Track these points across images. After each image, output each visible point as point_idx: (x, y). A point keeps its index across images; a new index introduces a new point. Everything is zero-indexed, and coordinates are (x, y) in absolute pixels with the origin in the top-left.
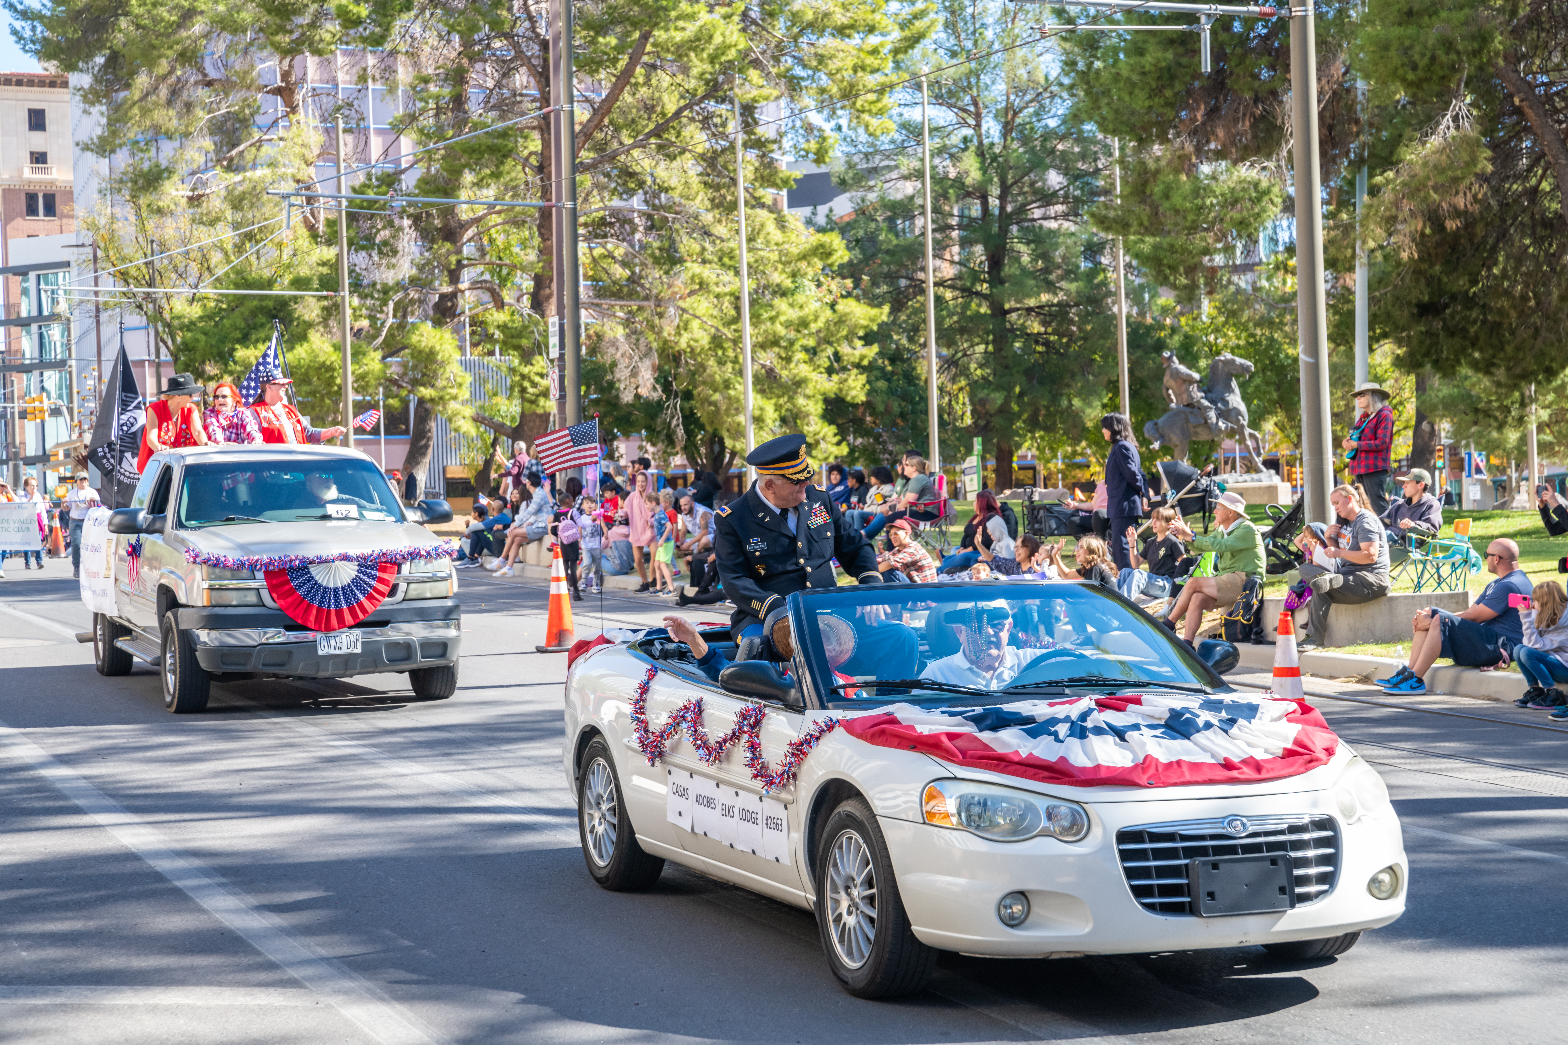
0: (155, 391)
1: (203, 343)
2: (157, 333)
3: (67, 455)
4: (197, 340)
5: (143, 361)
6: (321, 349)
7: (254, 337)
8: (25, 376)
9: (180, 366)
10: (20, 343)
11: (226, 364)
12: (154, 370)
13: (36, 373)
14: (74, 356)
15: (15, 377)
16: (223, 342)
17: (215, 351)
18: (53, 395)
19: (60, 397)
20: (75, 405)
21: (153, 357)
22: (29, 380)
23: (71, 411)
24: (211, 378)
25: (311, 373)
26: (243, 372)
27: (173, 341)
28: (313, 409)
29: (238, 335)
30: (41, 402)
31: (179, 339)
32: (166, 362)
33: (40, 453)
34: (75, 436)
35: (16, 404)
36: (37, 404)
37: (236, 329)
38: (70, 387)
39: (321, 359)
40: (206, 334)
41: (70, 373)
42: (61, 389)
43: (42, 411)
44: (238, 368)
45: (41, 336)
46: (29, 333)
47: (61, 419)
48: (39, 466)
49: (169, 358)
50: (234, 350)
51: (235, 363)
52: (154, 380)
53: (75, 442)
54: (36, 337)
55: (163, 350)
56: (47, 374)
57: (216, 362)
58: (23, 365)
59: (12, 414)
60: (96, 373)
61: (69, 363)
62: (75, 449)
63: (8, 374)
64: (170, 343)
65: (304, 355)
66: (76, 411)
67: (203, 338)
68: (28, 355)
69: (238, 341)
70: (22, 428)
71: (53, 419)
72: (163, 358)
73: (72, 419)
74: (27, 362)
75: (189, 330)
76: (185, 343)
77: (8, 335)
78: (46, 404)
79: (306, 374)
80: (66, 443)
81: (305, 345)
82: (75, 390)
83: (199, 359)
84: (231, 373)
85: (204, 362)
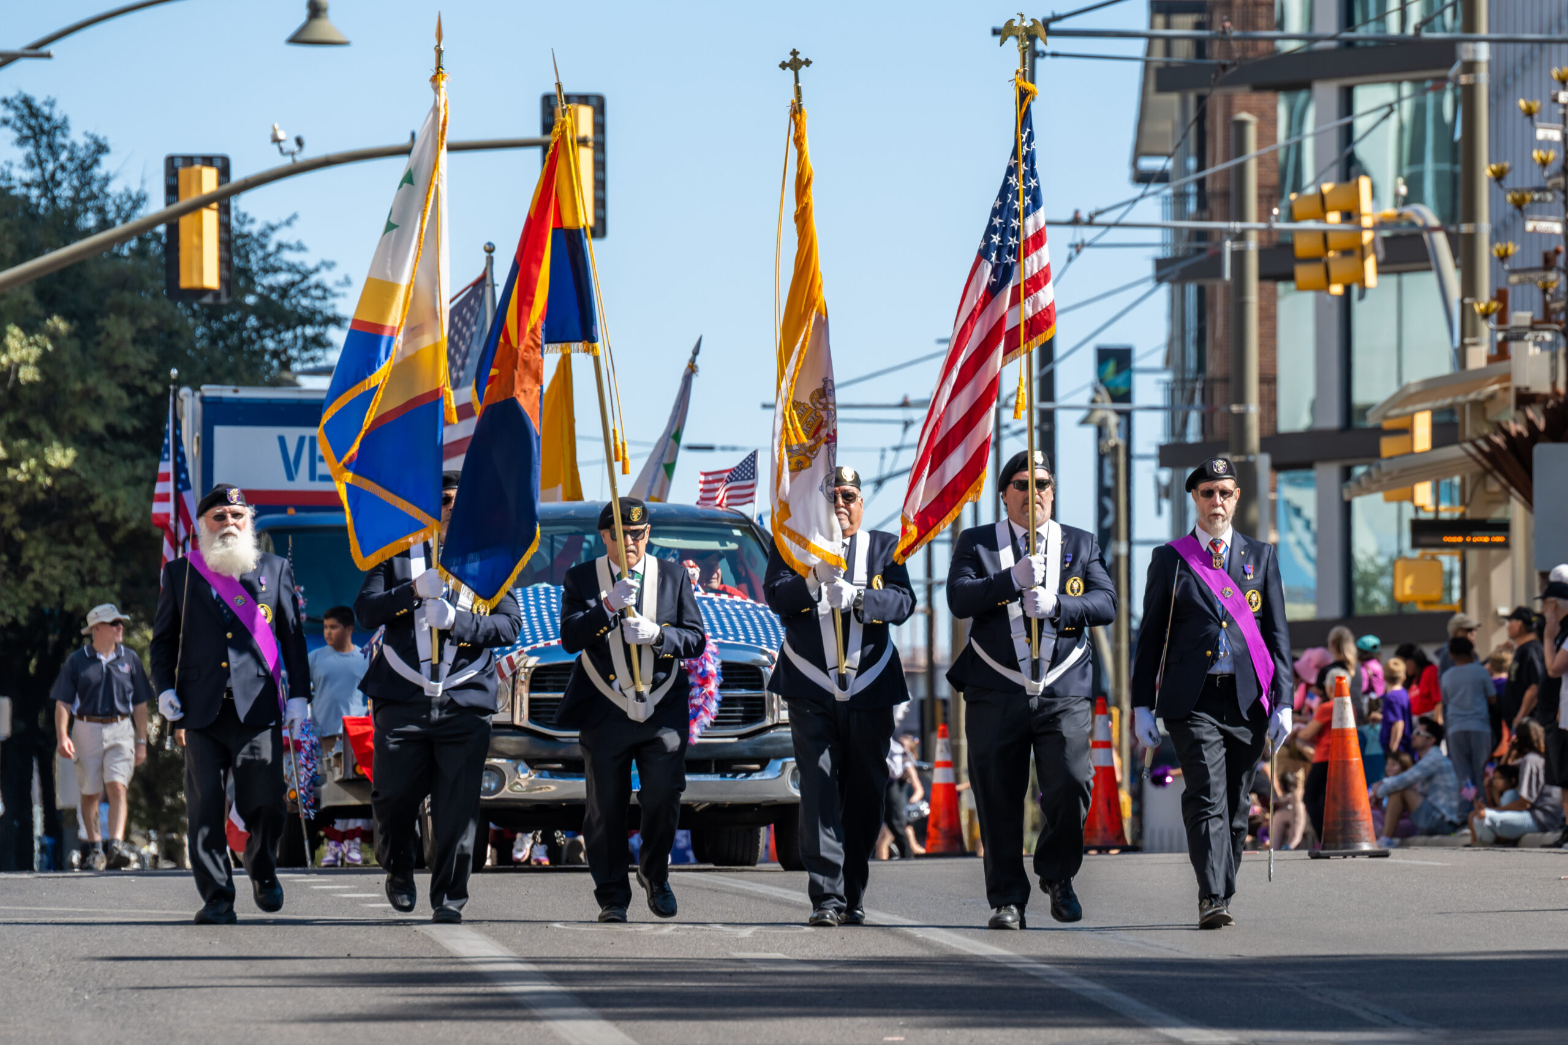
3: (1444, 433)
8: (1282, 107)
13: (1327, 92)
14: (1484, 27)
15: (1247, 108)
18: (1395, 182)
20: (1484, 226)
22: (1296, 122)
23: (1464, 250)
30: (1350, 214)
33: (1332, 420)
34: (1478, 358)
35: (1253, 222)
36: (1333, 219)
38: (1464, 154)
41: (1466, 97)
42: (1416, 156)
43: (1353, 251)
47: (1420, 284)
48: (1329, 472)
53: (1480, 377)
56: (1370, 97)
58: (1276, 58)
59: (1239, 257)
61: (1465, 52)
62: (1480, 407)
63: (1217, 98)
66: (1485, 252)
68: (1296, 24)
70: (1269, 317)
71: (1392, 282)
73: (1469, 286)
74: (1293, 47)
78: (1370, 225)
80: (1443, 383)
82: (1486, 167)
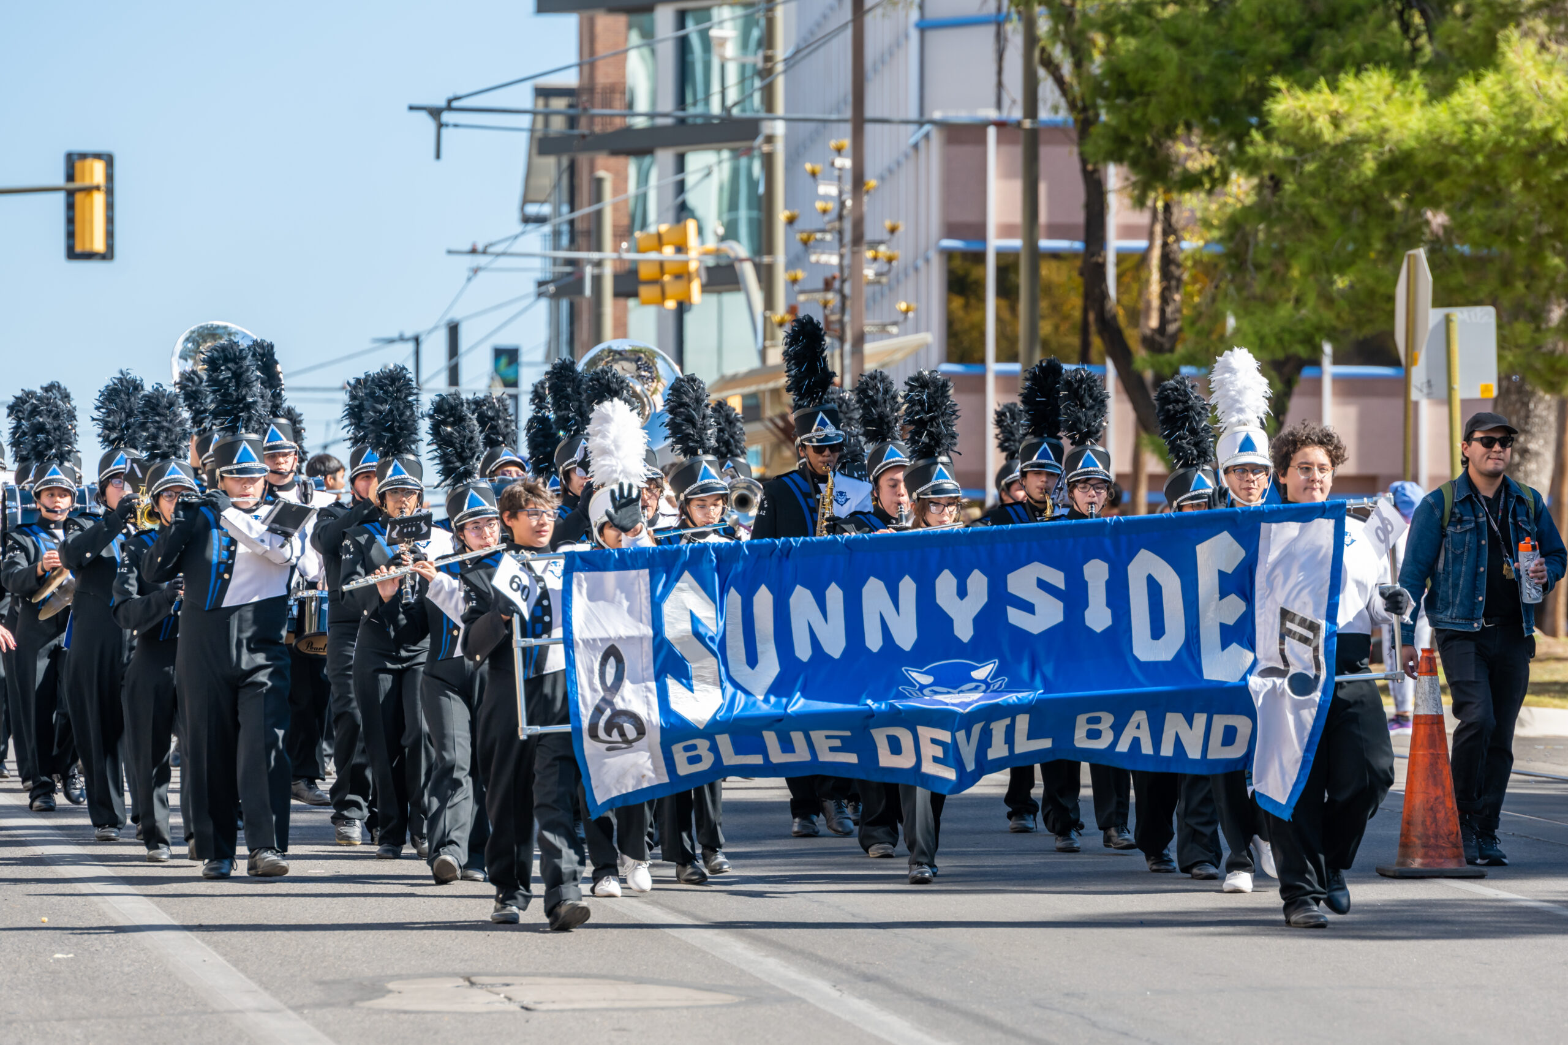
0: (1016, 216)
1: (1172, 72)
2: (1031, 39)
3: (752, 413)
4: (1154, 63)
5: (983, 126)
6: (1541, 94)
7: (1328, 51)
8: (632, 167)
9: (1098, 139)
10: (622, 65)
11: (1241, 138)
12: (1017, 152)
13: (665, 157)
14: (780, 108)
15: (606, 168)
16: (1233, 69)
17: (1206, 97)
18: (715, 226)
19: (731, 233)
20: (780, 258)
21: (1016, 113)
22: (643, 179)
23: (766, 276)
24: (1191, 182)
25: (1506, 167)
26: (1291, 164)
27: (1080, 59)
28: (1506, 281)
29: (1280, 46)
30: (681, 249)
31: (1097, 63)
32: (1055, 128)
35: (608, 254)
36: (668, 251)
37: (1277, 25)
38: (764, 205)
39: (1537, 124)
40: (1180, 42)
41: (768, 161)
42: (733, 206)
43: (683, 276)
44: (1278, 151)
45: (683, 45)
46: (648, 34)
47: (733, 301)
49: (1063, 115)
50: (1267, 93)
51: (1268, 134)
52: (1017, 187)
54: (667, 51)
55: (1048, 89)
56: (698, 160)
57: (1209, 130)
58: (629, 130)
59: (597, 280)
60: (845, 162)
61: (767, 128)
62: (778, 394)
63: (583, 159)
64: (1067, 70)
65: (1483, 110)
66: (781, 277)
67: (1171, 54)
68: (642, 105)
69: (1280, 66)
70: (623, 323)
71: (713, 299)
72: (1044, 114)
73: (769, 304)
74: (640, 122)
75: (1131, 30)
76: (1116, 72)
77: (588, 39)
78: (696, 257)
79: (1489, 172)
80: (751, 376)
81: (1490, 80)
82: (781, 215)
83: (1159, 122)
84: (1253, 167)
85: (1169, 132)
